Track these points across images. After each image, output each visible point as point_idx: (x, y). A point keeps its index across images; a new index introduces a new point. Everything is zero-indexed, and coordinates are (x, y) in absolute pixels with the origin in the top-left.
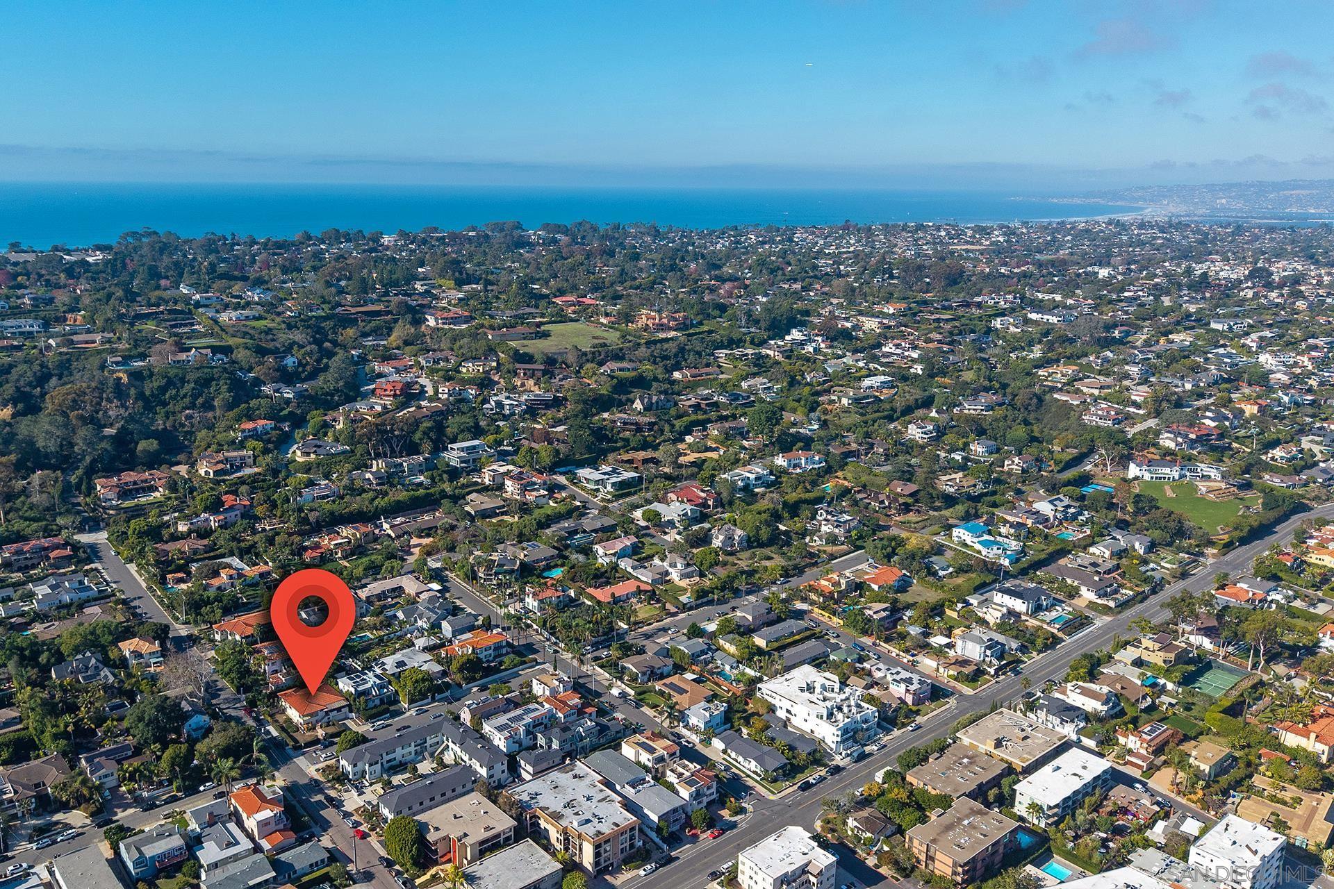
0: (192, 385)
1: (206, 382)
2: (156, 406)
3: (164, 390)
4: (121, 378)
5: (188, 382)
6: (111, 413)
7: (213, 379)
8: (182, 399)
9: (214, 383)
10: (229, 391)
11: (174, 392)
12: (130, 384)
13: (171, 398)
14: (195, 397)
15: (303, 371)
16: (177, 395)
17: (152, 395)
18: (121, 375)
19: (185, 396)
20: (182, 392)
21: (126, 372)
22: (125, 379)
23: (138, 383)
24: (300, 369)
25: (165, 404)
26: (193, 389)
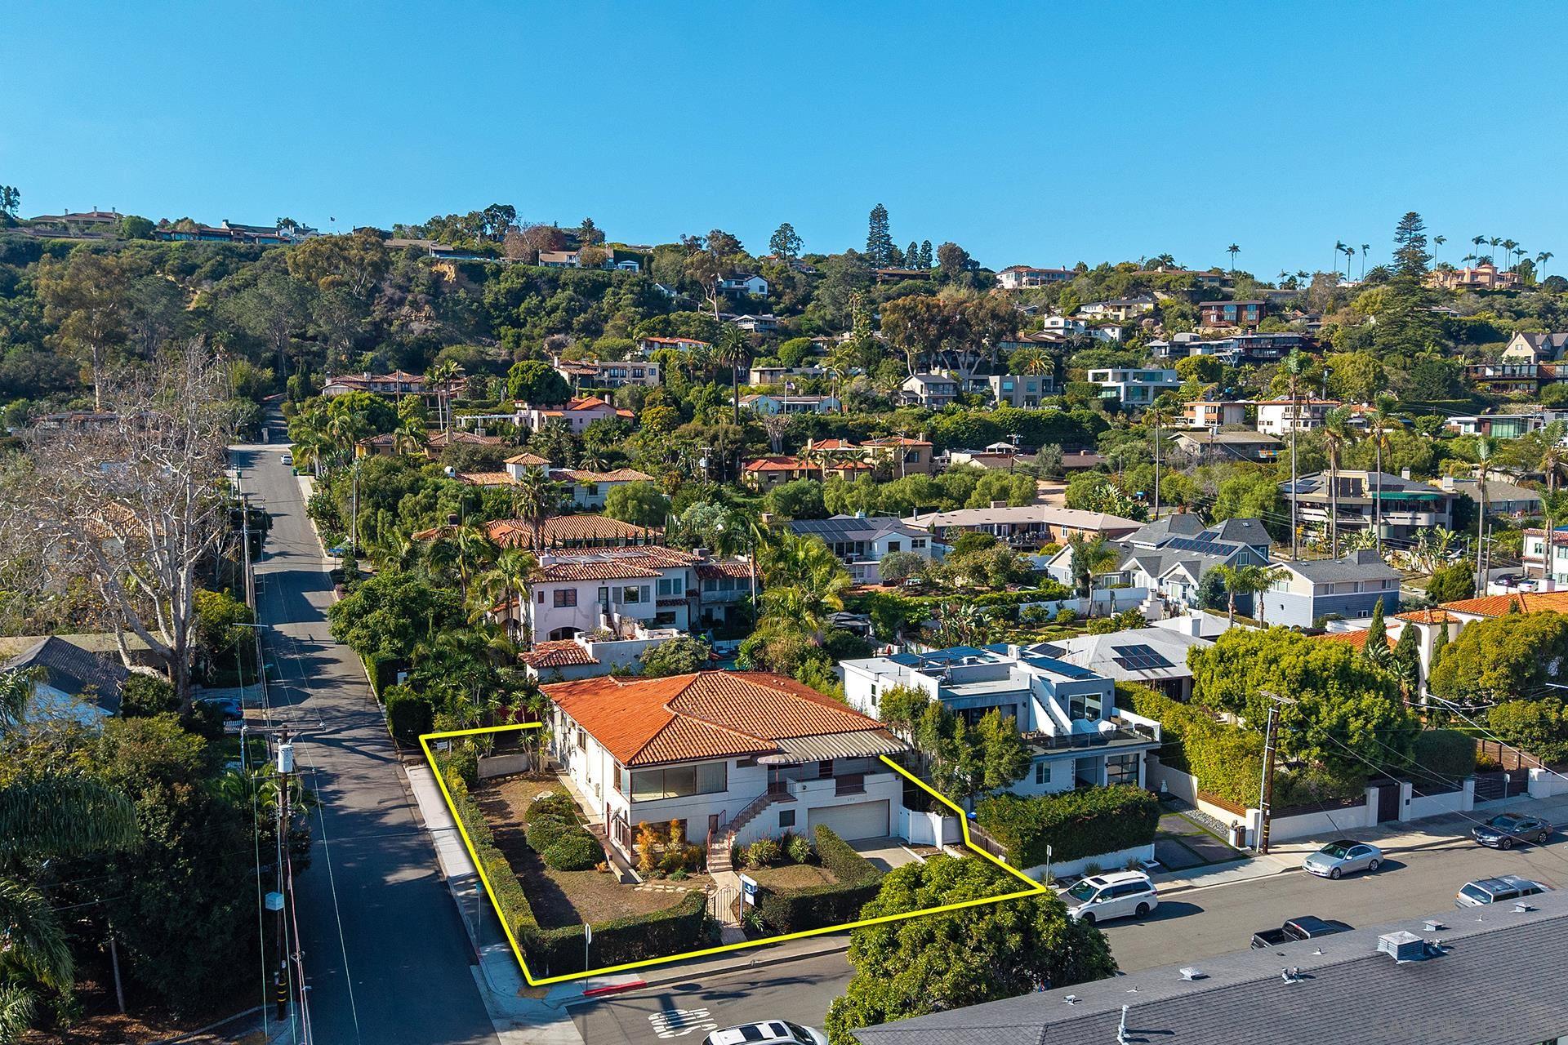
0: (569, 292)
1: (595, 290)
2: (501, 324)
3: (516, 297)
4: (444, 274)
5: (564, 286)
6: (415, 326)
7: (610, 285)
8: (549, 314)
9: (610, 290)
10: (636, 304)
11: (535, 301)
12: (458, 283)
13: (528, 311)
14: (571, 312)
15: (778, 303)
16: (540, 306)
17: (495, 305)
18: (445, 268)
19: (554, 309)
20: (549, 303)
21: (454, 262)
22: (449, 271)
23: (473, 286)
24: (772, 299)
25: (517, 323)
26: (571, 299)
